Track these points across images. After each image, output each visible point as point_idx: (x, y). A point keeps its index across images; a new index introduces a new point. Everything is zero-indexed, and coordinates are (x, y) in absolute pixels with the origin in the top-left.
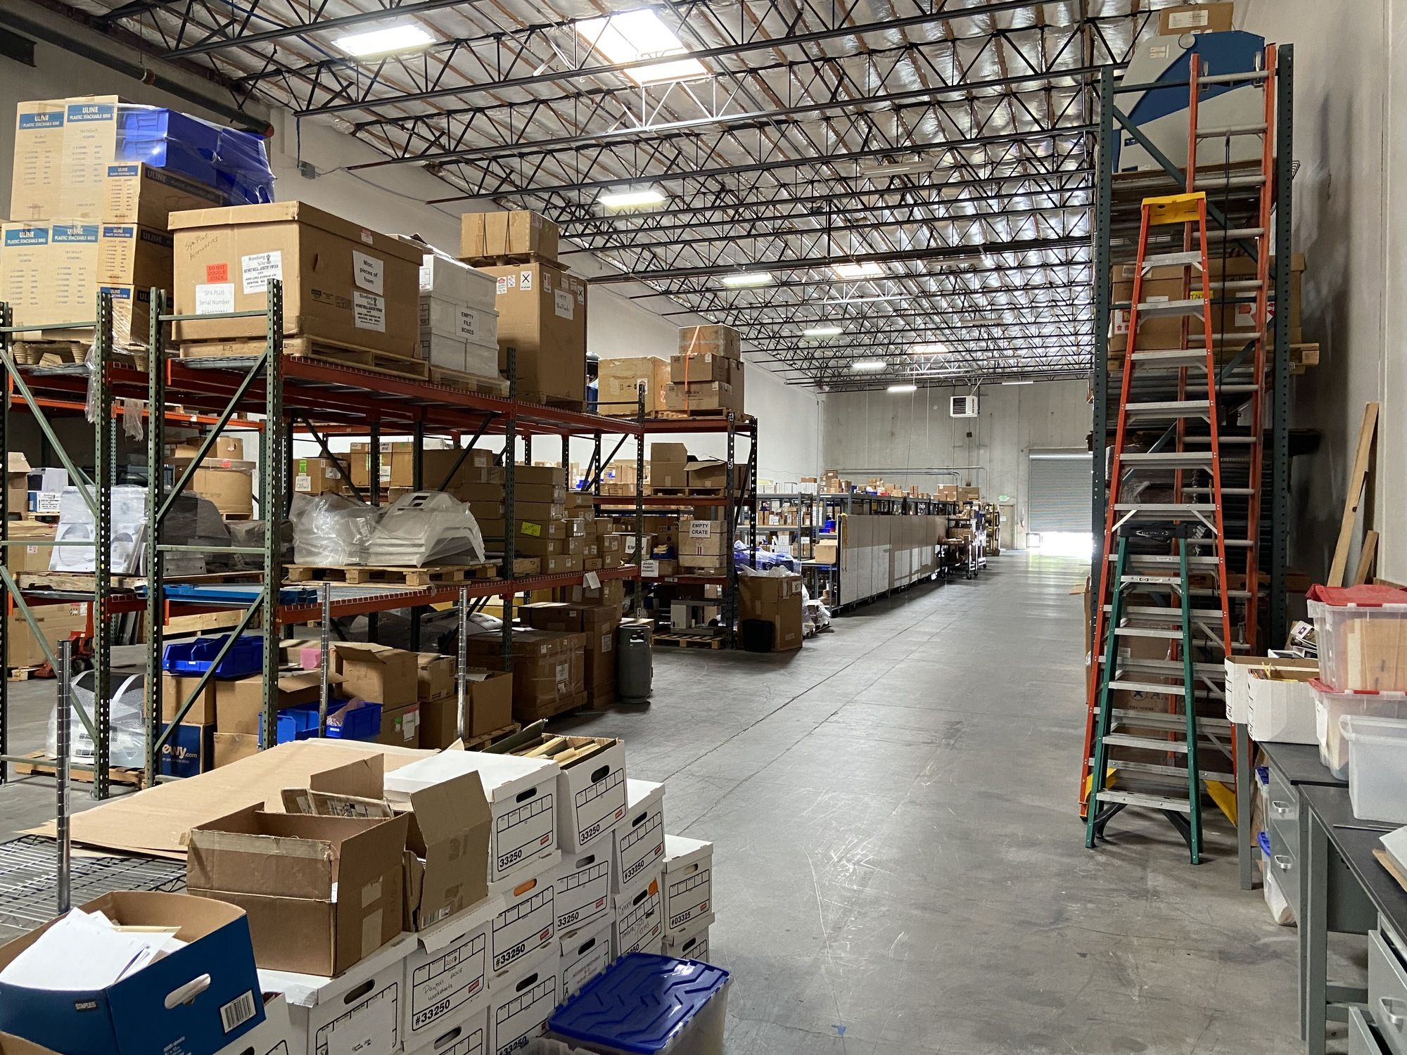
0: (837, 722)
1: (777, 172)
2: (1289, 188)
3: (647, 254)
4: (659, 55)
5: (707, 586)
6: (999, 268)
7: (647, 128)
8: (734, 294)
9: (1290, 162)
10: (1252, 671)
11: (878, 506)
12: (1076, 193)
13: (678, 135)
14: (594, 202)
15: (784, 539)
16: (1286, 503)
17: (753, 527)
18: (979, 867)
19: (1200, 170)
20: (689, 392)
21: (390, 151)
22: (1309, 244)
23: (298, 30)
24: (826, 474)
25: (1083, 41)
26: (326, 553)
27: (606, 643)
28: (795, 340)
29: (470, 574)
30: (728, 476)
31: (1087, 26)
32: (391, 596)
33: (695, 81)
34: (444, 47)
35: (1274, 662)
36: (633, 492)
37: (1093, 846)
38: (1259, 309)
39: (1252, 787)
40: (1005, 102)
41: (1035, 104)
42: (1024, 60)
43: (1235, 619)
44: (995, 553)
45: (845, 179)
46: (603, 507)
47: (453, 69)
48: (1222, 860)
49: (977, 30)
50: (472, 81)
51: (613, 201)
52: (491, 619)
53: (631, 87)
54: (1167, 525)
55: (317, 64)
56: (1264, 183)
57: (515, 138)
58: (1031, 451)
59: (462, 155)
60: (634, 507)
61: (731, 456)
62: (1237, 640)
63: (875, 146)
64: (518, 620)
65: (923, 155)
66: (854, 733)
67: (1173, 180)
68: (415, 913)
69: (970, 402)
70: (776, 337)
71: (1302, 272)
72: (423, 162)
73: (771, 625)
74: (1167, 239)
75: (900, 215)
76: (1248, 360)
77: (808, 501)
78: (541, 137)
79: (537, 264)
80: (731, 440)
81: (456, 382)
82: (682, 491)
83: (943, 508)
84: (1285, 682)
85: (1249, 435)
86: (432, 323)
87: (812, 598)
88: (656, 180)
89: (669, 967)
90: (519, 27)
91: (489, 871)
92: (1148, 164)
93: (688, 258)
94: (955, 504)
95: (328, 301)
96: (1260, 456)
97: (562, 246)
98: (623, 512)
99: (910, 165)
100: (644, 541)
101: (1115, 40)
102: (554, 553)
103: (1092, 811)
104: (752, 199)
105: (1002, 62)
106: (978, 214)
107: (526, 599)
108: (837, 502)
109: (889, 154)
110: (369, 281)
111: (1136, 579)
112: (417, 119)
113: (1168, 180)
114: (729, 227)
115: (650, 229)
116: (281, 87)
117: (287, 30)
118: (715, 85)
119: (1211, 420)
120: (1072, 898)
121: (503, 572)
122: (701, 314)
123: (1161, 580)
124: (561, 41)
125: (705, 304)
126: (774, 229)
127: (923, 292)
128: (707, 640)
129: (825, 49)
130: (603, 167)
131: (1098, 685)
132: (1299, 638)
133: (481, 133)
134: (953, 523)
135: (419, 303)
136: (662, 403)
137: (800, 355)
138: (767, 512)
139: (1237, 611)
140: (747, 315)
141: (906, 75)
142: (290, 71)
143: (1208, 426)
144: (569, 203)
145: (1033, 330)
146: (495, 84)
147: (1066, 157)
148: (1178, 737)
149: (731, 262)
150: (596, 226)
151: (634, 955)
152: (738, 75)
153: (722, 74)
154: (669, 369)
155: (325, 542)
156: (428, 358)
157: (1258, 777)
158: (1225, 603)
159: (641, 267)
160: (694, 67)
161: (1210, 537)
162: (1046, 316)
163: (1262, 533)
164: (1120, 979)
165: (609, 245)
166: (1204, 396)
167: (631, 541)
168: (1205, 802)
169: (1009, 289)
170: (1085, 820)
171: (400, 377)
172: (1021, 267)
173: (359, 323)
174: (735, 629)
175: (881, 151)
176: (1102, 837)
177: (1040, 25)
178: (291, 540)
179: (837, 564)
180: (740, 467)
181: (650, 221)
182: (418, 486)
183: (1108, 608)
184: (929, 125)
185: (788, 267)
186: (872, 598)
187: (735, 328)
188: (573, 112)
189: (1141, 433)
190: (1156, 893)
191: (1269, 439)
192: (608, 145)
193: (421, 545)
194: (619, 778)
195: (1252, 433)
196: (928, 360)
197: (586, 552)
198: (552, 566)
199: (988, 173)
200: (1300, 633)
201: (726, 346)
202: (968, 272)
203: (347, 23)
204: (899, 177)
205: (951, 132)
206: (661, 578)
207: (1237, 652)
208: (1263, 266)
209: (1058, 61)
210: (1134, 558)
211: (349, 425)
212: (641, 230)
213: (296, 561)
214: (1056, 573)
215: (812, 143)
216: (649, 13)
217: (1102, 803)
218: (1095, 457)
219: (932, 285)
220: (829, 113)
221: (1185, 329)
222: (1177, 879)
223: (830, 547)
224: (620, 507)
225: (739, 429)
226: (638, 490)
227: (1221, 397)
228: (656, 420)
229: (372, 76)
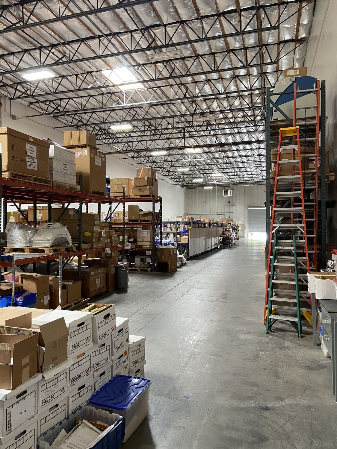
0: (187, 294)
1: (167, 119)
2: (325, 125)
3: (126, 145)
4: (129, 82)
5: (147, 251)
6: (237, 150)
7: (126, 105)
8: (155, 158)
9: (325, 117)
10: (315, 277)
11: (202, 225)
12: (260, 127)
13: (136, 107)
14: (109, 128)
15: (171, 236)
16: (325, 223)
17: (161, 232)
18: (232, 341)
19: (297, 120)
20: (140, 189)
21: (41, 111)
22: (331, 142)
23: (11, 72)
24: (185, 215)
25: (261, 79)
26: (18, 243)
27: (113, 271)
28: (174, 172)
29: (67, 249)
30: (153, 216)
31: (263, 75)
32: (40, 257)
33: (141, 90)
34: (59, 78)
35: (322, 273)
36: (122, 221)
37: (268, 333)
38: (316, 163)
39: (317, 313)
40: (238, 98)
41: (247, 99)
42: (244, 85)
43: (310, 259)
44: (238, 239)
45: (189, 122)
46: (112, 226)
47: (61, 85)
48: (308, 336)
49: (229, 76)
50: (68, 89)
51: (115, 128)
52: (75, 264)
53: (120, 92)
54: (289, 231)
55: (17, 83)
56: (317, 124)
57: (83, 107)
58: (248, 207)
59: (66, 113)
60: (122, 226)
61: (154, 209)
62: (311, 266)
63: (198, 111)
64: (84, 264)
65: (213, 114)
66: (193, 298)
67: (289, 123)
68: (41, 367)
69: (230, 191)
70: (168, 171)
71: (329, 151)
72: (52, 115)
73: (167, 264)
74: (288, 141)
75: (207, 133)
76: (313, 179)
77: (179, 223)
78: (91, 107)
79: (89, 148)
80: (154, 204)
81: (62, 186)
82: (138, 221)
83: (222, 225)
84: (326, 280)
85: (313, 202)
86: (53, 167)
87: (180, 254)
88: (129, 121)
89: (130, 380)
90: (83, 72)
91: (68, 351)
92: (281, 118)
93: (140, 146)
94: (225, 224)
95: (17, 160)
96: (317, 209)
97: (98, 142)
98: (119, 228)
99: (209, 118)
100: (126, 237)
101: (271, 79)
102: (95, 242)
103: (268, 321)
104: (160, 128)
105: (237, 86)
106: (230, 133)
107: (87, 257)
108: (188, 224)
109: (203, 114)
110: (32, 153)
111: (280, 248)
112: (50, 101)
113: (288, 123)
114: (153, 136)
115: (127, 137)
116: (5, 91)
117: (6, 72)
118: (147, 91)
119: (302, 198)
120: (262, 351)
121: (78, 248)
122: (145, 164)
123: (287, 248)
124: (97, 77)
125: (146, 161)
126: (167, 137)
127: (214, 157)
128: (147, 269)
129: (182, 81)
130: (112, 117)
131: (269, 281)
132: (330, 266)
133: (71, 106)
134: (225, 230)
135: (49, 160)
136: (131, 192)
137: (176, 177)
138: (166, 227)
139: (311, 257)
140: (159, 165)
141: (207, 89)
142: (8, 85)
143: (301, 199)
144: (101, 128)
145: (248, 169)
146: (75, 90)
147: (257, 116)
148: (294, 297)
149: (153, 147)
150: (110, 136)
151: (119, 376)
152: (154, 89)
153: (149, 88)
154: (133, 182)
155: (17, 240)
156: (52, 178)
157: (318, 310)
158: (307, 255)
159: (124, 149)
160: (140, 86)
161: (302, 234)
162: (252, 165)
163: (318, 233)
164: (277, 377)
165: (114, 142)
166: (299, 190)
167: (121, 237)
168: (302, 318)
169: (240, 157)
170: (265, 324)
171: (42, 185)
172: (244, 150)
173: (28, 167)
174: (156, 265)
175: (200, 113)
176: (271, 330)
177: (248, 75)
178: (6, 239)
179: (188, 243)
180: (157, 213)
181: (127, 134)
182: (50, 220)
183: (271, 257)
184: (215, 105)
185: (172, 149)
186: (199, 254)
187: (155, 169)
188: (101, 99)
189: (281, 202)
190: (288, 348)
191: (320, 203)
192: (113, 110)
193: (50, 240)
194: (113, 317)
195: (315, 201)
196: (216, 179)
197: (106, 241)
198: (95, 246)
199: (233, 120)
200: (330, 264)
201: (152, 174)
202: (228, 151)
203: (26, 70)
204: (206, 121)
205: (222, 107)
206: (131, 249)
207: (311, 270)
208: (317, 149)
209: (254, 86)
210: (279, 241)
211: (26, 201)
212: (124, 137)
213: (7, 246)
214: (256, 245)
215: (178, 110)
216: (125, 68)
217: (271, 319)
218: (267, 209)
219: (217, 155)
220: (183, 101)
221: (293, 169)
222: (294, 343)
223: (186, 238)
224: (118, 226)
225: (156, 201)
226: (123, 221)
227: (305, 190)
228: (129, 198)
229: (35, 87)
